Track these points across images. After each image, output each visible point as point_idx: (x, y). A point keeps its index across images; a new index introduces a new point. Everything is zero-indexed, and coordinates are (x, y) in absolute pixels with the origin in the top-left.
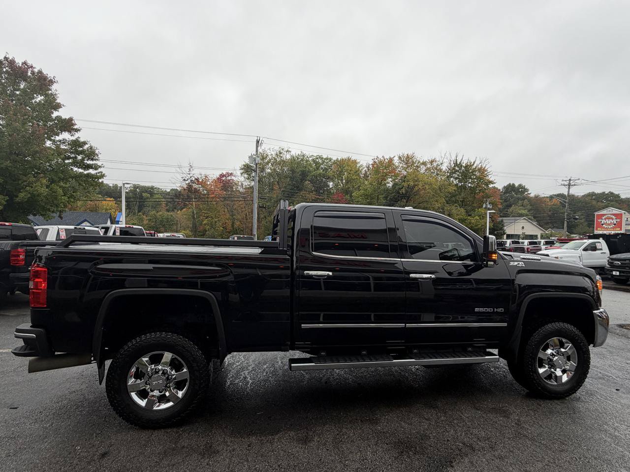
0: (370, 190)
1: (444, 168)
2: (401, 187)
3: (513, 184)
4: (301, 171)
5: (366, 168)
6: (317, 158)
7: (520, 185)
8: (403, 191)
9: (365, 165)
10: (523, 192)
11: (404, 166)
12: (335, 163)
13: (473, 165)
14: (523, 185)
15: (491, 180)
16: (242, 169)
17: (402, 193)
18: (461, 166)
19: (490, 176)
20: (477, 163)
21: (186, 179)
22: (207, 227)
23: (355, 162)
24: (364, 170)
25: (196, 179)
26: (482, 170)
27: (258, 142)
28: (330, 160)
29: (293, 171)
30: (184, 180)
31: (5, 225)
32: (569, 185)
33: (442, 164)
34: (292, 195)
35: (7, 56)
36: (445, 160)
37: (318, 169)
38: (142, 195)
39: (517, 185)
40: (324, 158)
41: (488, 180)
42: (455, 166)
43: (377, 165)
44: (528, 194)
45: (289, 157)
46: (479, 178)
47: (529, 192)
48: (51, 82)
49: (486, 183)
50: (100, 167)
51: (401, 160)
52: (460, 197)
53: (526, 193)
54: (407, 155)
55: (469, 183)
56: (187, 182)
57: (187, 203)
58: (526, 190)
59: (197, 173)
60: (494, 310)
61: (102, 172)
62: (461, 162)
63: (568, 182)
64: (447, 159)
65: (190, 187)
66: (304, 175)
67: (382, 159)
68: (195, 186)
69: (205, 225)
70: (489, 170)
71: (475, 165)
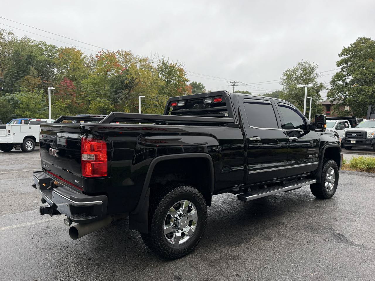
0: (98, 79)
1: (155, 65)
2: (125, 78)
3: (196, 82)
4: (28, 55)
5: (90, 59)
6: (40, 44)
7: (200, 83)
8: (127, 82)
9: (89, 56)
10: (201, 89)
11: (123, 61)
12: (59, 50)
13: (175, 66)
14: (202, 83)
15: (187, 78)
17: (127, 84)
18: (167, 66)
19: (186, 75)
20: (178, 64)
23: (79, 53)
24: (88, 60)
26: (181, 70)
28: (54, 47)
29: (17, 54)
32: (234, 86)
33: (153, 62)
34: (17, 79)
36: (155, 60)
37: (42, 55)
39: (198, 83)
40: (48, 44)
41: (185, 79)
42: (163, 65)
43: (103, 58)
44: (204, 90)
45: (10, 39)
46: (179, 77)
47: (205, 89)
49: (183, 80)
51: (120, 55)
52: (167, 89)
53: (203, 89)
54: (125, 52)
55: (173, 80)
58: (203, 87)
62: (167, 63)
63: (233, 83)
64: (156, 59)
66: (30, 59)
67: (107, 52)
70: (186, 71)
71: (176, 66)
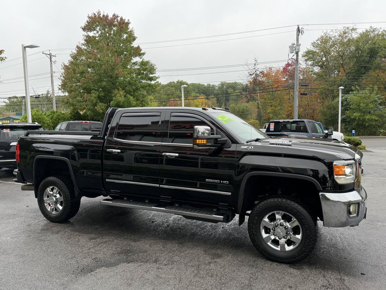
16: (304, 56)
21: (252, 74)
22: (271, 115)
25: (261, 72)
27: (299, 30)
30: (251, 75)
31: (87, 123)
35: (104, 14)
38: (227, 90)
48: (128, 23)
50: (157, 78)
56: (253, 76)
57: (253, 95)
59: (261, 67)
60: (220, 182)
61: (158, 82)
65: (255, 80)
68: (260, 79)
69: (269, 113)
